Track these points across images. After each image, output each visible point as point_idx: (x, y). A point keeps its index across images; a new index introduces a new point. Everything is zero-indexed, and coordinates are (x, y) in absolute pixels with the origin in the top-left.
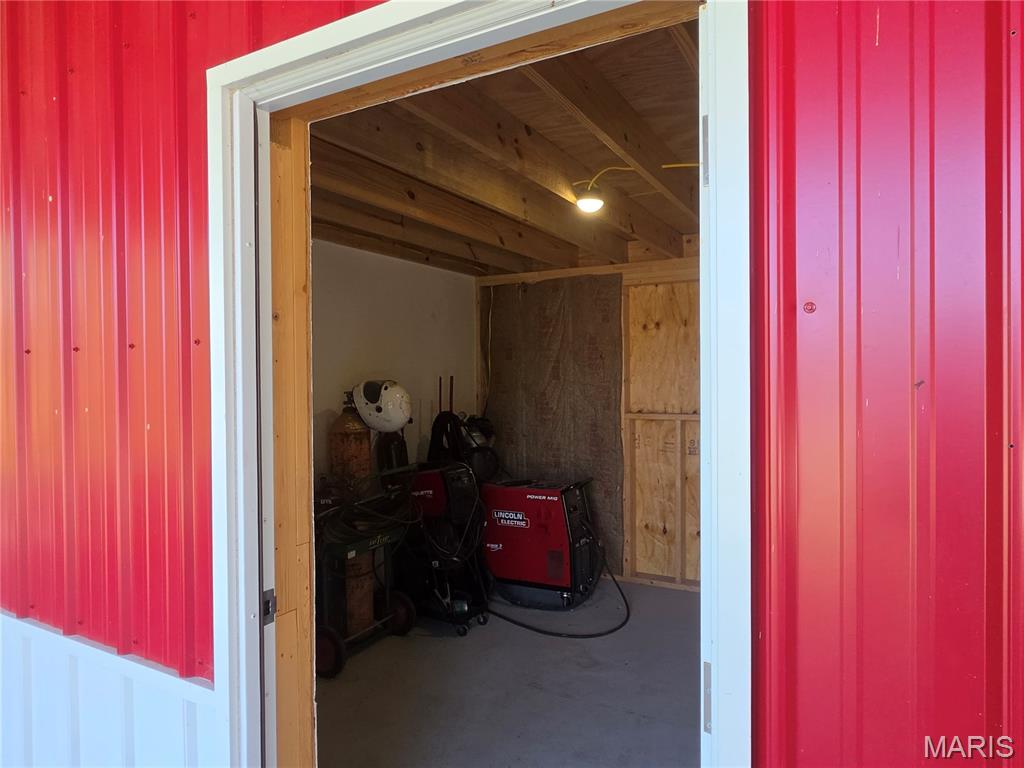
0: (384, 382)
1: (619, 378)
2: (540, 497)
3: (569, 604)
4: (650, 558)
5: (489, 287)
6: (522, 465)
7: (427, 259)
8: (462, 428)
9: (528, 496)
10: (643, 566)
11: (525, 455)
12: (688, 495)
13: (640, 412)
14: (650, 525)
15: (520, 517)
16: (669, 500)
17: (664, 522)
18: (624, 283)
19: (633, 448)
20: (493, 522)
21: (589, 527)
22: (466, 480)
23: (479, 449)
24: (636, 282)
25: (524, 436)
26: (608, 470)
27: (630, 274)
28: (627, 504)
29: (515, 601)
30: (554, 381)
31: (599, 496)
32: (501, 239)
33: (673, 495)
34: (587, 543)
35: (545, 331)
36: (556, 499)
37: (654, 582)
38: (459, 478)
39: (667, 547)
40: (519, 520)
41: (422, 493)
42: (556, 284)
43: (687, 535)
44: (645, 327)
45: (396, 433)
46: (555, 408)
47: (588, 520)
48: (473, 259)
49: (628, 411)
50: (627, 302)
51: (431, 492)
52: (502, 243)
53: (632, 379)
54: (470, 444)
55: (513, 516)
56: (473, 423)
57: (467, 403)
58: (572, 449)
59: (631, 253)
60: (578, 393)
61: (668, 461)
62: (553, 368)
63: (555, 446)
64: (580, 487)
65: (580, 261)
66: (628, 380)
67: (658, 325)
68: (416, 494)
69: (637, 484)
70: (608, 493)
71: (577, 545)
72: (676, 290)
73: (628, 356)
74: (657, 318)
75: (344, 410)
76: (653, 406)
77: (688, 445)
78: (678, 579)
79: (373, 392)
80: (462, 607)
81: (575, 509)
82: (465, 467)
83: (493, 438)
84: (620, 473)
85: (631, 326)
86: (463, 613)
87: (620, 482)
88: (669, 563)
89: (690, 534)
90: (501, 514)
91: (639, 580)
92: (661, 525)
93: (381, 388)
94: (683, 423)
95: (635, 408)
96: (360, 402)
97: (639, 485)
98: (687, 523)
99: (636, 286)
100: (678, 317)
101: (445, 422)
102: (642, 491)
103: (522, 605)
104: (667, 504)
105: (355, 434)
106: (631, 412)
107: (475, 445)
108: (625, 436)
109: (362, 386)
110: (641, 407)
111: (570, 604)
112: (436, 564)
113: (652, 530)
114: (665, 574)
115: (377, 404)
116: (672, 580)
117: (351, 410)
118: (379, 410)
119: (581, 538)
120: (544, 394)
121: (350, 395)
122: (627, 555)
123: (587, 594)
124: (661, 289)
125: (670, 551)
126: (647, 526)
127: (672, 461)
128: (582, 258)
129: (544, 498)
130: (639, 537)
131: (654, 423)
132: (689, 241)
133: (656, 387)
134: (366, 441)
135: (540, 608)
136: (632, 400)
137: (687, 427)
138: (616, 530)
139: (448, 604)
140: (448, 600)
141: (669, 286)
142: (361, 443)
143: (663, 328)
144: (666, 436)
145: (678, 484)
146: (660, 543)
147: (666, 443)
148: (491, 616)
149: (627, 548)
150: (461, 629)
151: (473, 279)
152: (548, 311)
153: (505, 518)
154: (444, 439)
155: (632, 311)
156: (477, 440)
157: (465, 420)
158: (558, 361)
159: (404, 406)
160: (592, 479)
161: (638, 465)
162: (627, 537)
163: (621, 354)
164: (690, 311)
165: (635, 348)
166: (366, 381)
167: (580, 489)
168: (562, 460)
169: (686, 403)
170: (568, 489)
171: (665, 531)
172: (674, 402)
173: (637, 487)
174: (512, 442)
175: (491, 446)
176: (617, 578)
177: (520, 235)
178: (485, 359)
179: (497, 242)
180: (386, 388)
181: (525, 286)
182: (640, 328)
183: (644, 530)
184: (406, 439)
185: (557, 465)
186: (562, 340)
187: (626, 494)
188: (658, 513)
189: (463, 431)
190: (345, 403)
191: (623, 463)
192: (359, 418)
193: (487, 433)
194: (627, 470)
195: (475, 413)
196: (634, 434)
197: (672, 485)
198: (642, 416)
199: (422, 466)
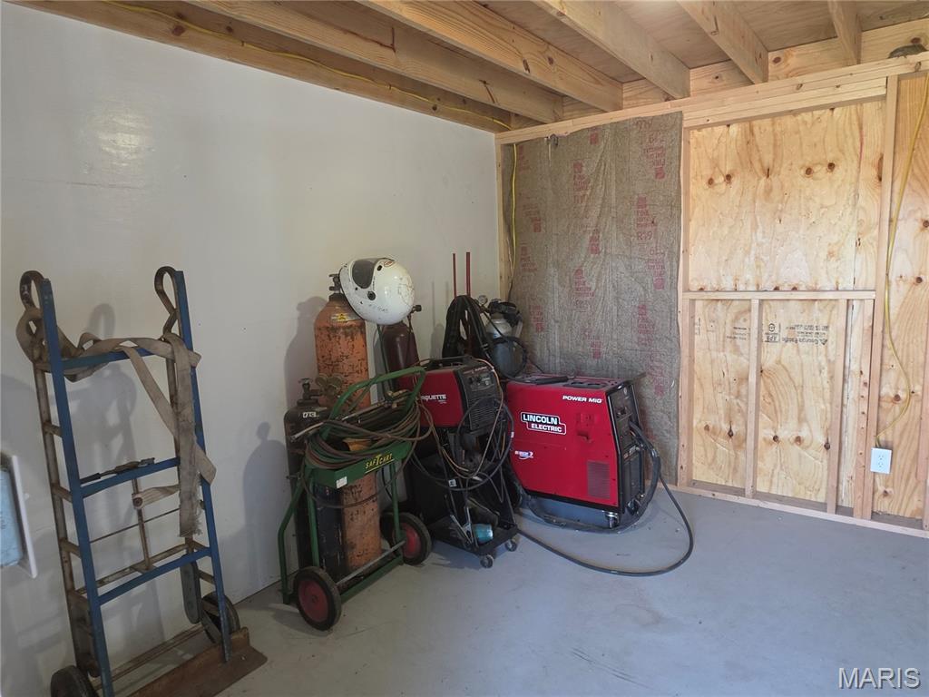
0: (377, 260)
1: (675, 249)
2: (579, 399)
3: (615, 525)
4: (710, 465)
5: (511, 145)
6: (554, 356)
7: (435, 108)
8: (482, 315)
9: (564, 397)
10: (700, 474)
11: (557, 343)
12: (763, 391)
13: (702, 290)
14: (711, 427)
15: (554, 421)
16: (737, 397)
17: (730, 423)
18: (685, 124)
19: (692, 334)
20: (522, 428)
21: (639, 432)
22: (487, 380)
23: (503, 340)
24: (701, 122)
25: (556, 322)
26: (661, 362)
27: (693, 111)
28: (683, 403)
29: (549, 518)
30: (592, 256)
31: (648, 392)
32: (525, 62)
33: (743, 391)
34: (637, 451)
35: (581, 193)
36: (599, 401)
37: (716, 494)
38: (479, 380)
39: (732, 452)
40: (553, 425)
41: (433, 397)
42: (594, 135)
43: (760, 439)
44: (711, 182)
45: (401, 324)
46: (593, 288)
47: (637, 424)
48: (491, 103)
49: (687, 290)
50: (688, 151)
51: (444, 396)
52: (527, 69)
53: (692, 249)
54: (491, 334)
55: (547, 420)
56: (495, 308)
57: (489, 284)
58: (615, 337)
59: (693, 85)
60: (622, 269)
61: (736, 350)
62: (592, 239)
63: (594, 334)
64: (627, 384)
65: (625, 103)
66: (686, 251)
67: (728, 177)
68: (427, 398)
69: (695, 379)
70: (660, 390)
71: (626, 456)
72: (756, 130)
73: (688, 220)
74: (727, 170)
75: (332, 298)
76: (719, 283)
77: (765, 329)
78: (748, 492)
79: (363, 274)
80: (486, 533)
81: (623, 412)
82: (487, 365)
83: (520, 326)
84: (675, 365)
85: (692, 181)
86: (489, 541)
87: (675, 375)
88: (735, 470)
89: (765, 439)
90: (531, 418)
91: (697, 491)
92: (725, 427)
93: (373, 268)
94: (762, 301)
95: (695, 285)
96: (349, 287)
97: (699, 379)
98: (761, 425)
99: (699, 128)
100: (757, 165)
101: (462, 308)
102: (701, 385)
103: (559, 524)
104: (735, 401)
105: (344, 328)
106: (689, 291)
107: (498, 336)
108: (683, 320)
109: (350, 267)
110: (702, 284)
111: (617, 526)
112: (452, 483)
113: (715, 434)
114: (730, 484)
115: (369, 289)
116: (740, 492)
117: (339, 299)
118: (372, 296)
119: (631, 446)
120: (579, 272)
121: (337, 278)
122: (683, 461)
123: (636, 511)
124: (734, 129)
125: (736, 458)
126: (707, 428)
127: (744, 350)
128: (627, 99)
129: (585, 399)
130: (697, 439)
131: (719, 304)
132: (777, 60)
133: (725, 258)
134: (359, 336)
135: (581, 528)
136: (692, 275)
137: (766, 306)
138: (669, 432)
139: (468, 532)
140: (468, 527)
141: (747, 125)
142: (352, 338)
143: (735, 180)
144: (736, 319)
145: (753, 379)
146: (724, 447)
147: (735, 328)
148: (522, 539)
149: (683, 455)
150: (487, 561)
151: (492, 136)
152: (584, 169)
153: (536, 422)
154: (462, 329)
155: (694, 163)
156: (501, 328)
157: (486, 306)
158: (597, 231)
159: (404, 290)
160: (643, 375)
161: (698, 354)
162: (683, 440)
163: (679, 218)
164: (775, 154)
165: (697, 210)
166: (356, 259)
167: (629, 388)
168: (603, 350)
169: (765, 276)
170: (615, 390)
171: (730, 434)
172: (748, 276)
173: (696, 381)
174: (542, 329)
175: (517, 335)
176: (670, 487)
177: (551, 61)
178: (509, 231)
179: (521, 68)
180: (380, 268)
181: (555, 140)
182: (704, 183)
183: (704, 432)
184: (414, 331)
185: (597, 355)
186: (602, 206)
187: (683, 391)
188: (722, 412)
189: (484, 318)
190: (331, 288)
191: (679, 352)
192: (349, 308)
193: (512, 319)
194: (685, 361)
195: (499, 298)
196: (693, 317)
197: (744, 379)
198: (704, 295)
199: (434, 364)
